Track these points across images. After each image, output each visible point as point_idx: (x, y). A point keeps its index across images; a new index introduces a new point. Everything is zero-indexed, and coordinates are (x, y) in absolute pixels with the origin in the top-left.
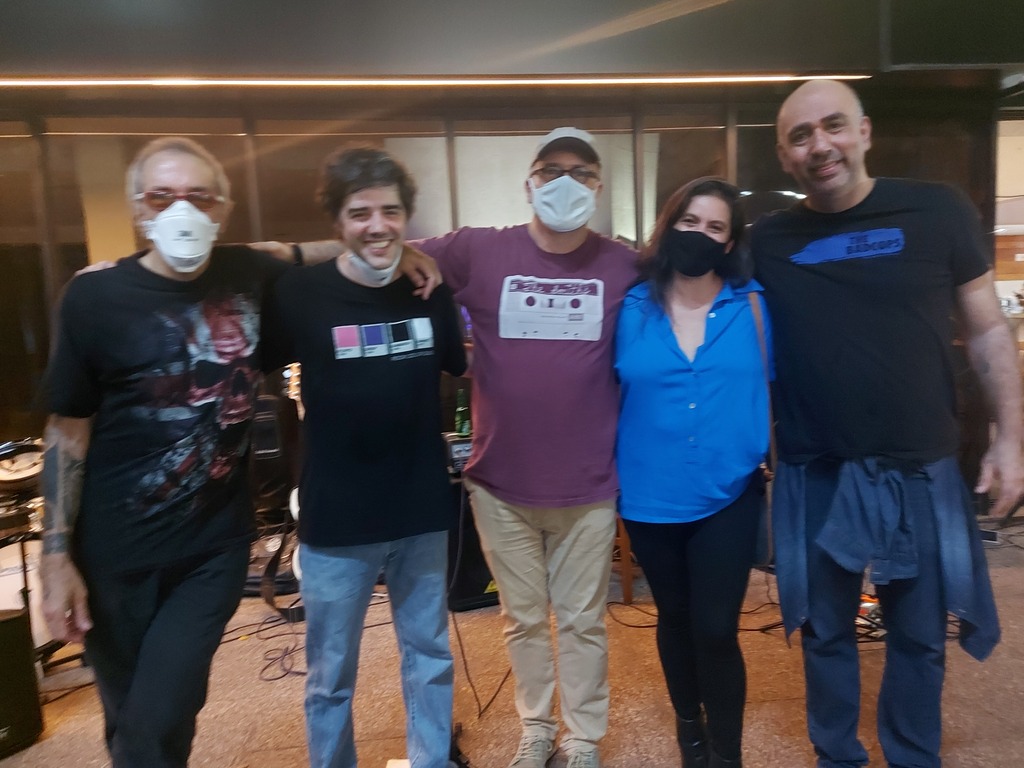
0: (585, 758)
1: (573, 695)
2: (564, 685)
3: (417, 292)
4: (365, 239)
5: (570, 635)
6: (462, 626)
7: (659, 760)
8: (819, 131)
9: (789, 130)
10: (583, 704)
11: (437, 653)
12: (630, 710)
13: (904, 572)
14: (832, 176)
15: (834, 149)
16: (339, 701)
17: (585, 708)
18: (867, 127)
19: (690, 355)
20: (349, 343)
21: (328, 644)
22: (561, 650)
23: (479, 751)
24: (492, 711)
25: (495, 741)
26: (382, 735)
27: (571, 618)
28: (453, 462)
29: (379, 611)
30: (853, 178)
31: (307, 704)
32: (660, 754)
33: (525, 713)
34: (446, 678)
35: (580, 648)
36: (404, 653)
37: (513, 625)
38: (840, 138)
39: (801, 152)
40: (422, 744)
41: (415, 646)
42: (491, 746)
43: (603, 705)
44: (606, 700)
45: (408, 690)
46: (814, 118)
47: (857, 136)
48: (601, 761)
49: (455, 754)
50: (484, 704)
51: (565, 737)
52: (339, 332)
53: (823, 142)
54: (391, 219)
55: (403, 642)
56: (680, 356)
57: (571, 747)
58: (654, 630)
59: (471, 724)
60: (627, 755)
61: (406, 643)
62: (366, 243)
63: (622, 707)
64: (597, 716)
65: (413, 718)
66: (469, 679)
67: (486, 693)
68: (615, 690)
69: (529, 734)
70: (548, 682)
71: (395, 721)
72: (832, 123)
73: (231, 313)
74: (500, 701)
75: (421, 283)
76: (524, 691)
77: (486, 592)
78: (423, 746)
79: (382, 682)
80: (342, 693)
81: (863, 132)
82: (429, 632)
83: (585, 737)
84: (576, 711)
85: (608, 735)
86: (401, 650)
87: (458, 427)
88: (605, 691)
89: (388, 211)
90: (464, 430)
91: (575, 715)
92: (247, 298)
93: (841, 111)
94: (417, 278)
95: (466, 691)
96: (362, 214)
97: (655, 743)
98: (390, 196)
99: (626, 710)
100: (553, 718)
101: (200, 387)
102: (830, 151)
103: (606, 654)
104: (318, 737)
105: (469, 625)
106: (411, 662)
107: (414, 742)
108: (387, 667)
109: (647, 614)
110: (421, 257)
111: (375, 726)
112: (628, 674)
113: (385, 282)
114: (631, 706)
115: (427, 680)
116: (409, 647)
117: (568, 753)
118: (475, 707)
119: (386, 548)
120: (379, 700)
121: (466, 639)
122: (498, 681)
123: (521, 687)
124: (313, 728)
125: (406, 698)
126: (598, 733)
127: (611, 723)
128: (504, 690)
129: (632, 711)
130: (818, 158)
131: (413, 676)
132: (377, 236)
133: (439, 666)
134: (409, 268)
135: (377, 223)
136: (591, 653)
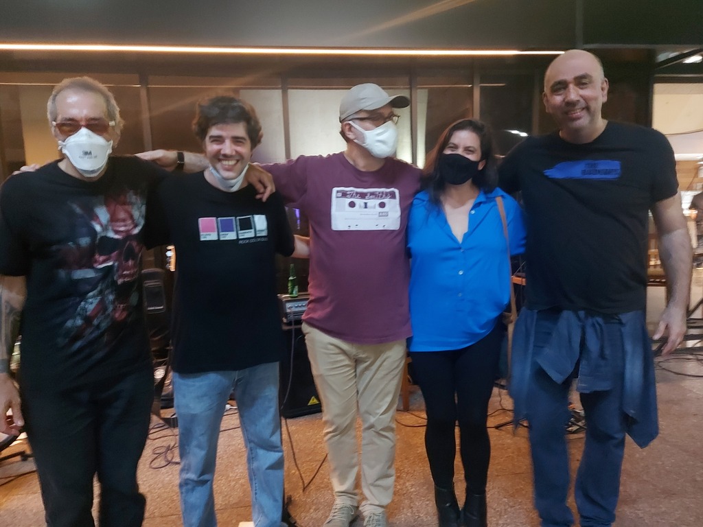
0: (376, 518)
1: (370, 473)
2: (365, 467)
3: (258, 197)
4: (218, 157)
5: (371, 431)
6: (292, 428)
7: (426, 518)
8: (571, 86)
9: (552, 83)
10: (378, 479)
11: (271, 447)
12: (407, 484)
13: (603, 386)
14: (579, 118)
15: (582, 100)
16: (203, 483)
17: (379, 482)
18: (606, 86)
19: (460, 238)
20: (209, 230)
21: (194, 443)
22: (364, 442)
23: (303, 514)
24: (312, 487)
25: (314, 507)
26: (237, 505)
27: (372, 420)
28: (286, 315)
29: (231, 420)
30: (592, 120)
31: (181, 486)
32: (427, 514)
33: (338, 487)
34: (278, 465)
35: (377, 440)
36: (249, 447)
37: (331, 427)
38: (586, 92)
39: (558, 99)
40: (262, 511)
41: (256, 443)
42: (312, 510)
43: (390, 481)
44: (393, 478)
45: (252, 474)
46: (569, 77)
47: (598, 92)
48: (388, 519)
49: (286, 517)
50: (306, 482)
51: (363, 503)
52: (202, 222)
53: (574, 94)
54: (238, 146)
55: (248, 441)
56: (453, 238)
57: (367, 510)
58: (425, 428)
59: (298, 496)
60: (405, 516)
61: (250, 441)
62: (220, 160)
63: (402, 481)
64: (386, 488)
65: (256, 494)
66: (296, 465)
67: (308, 474)
68: (397, 470)
69: (340, 502)
70: (353, 466)
71: (245, 495)
72: (581, 81)
73: (124, 203)
74: (317, 480)
75: (262, 190)
76: (337, 473)
77: (309, 404)
78: (263, 512)
79: (235, 468)
80: (206, 477)
81: (603, 89)
82: (266, 433)
83: (377, 503)
84: (372, 485)
85: (393, 501)
86: (246, 447)
87: (290, 291)
88: (392, 471)
89: (236, 140)
90: (294, 292)
91: (372, 488)
92: (136, 194)
93: (589, 73)
94: (259, 187)
95: (295, 473)
96: (219, 140)
97: (424, 506)
98: (240, 130)
99: (404, 483)
100: (356, 491)
101: (101, 255)
102: (578, 101)
103: (394, 446)
104: (188, 508)
105: (297, 428)
106: (254, 455)
107: (257, 510)
108: (240, 457)
109: (420, 417)
110: (262, 172)
111: (231, 499)
112: (406, 459)
113: (235, 189)
114: (408, 481)
115: (266, 466)
116: (252, 445)
117: (365, 514)
118: (301, 484)
119: (236, 375)
120: (233, 481)
121: (295, 437)
122: (316, 466)
123: (335, 469)
124: (185, 502)
125: (251, 480)
126: (386, 501)
127: (395, 494)
128: (321, 471)
129: (410, 485)
130: (571, 105)
131: (255, 465)
132: (226, 157)
133: (274, 457)
134: (254, 180)
135: (228, 148)
136: (384, 445)
